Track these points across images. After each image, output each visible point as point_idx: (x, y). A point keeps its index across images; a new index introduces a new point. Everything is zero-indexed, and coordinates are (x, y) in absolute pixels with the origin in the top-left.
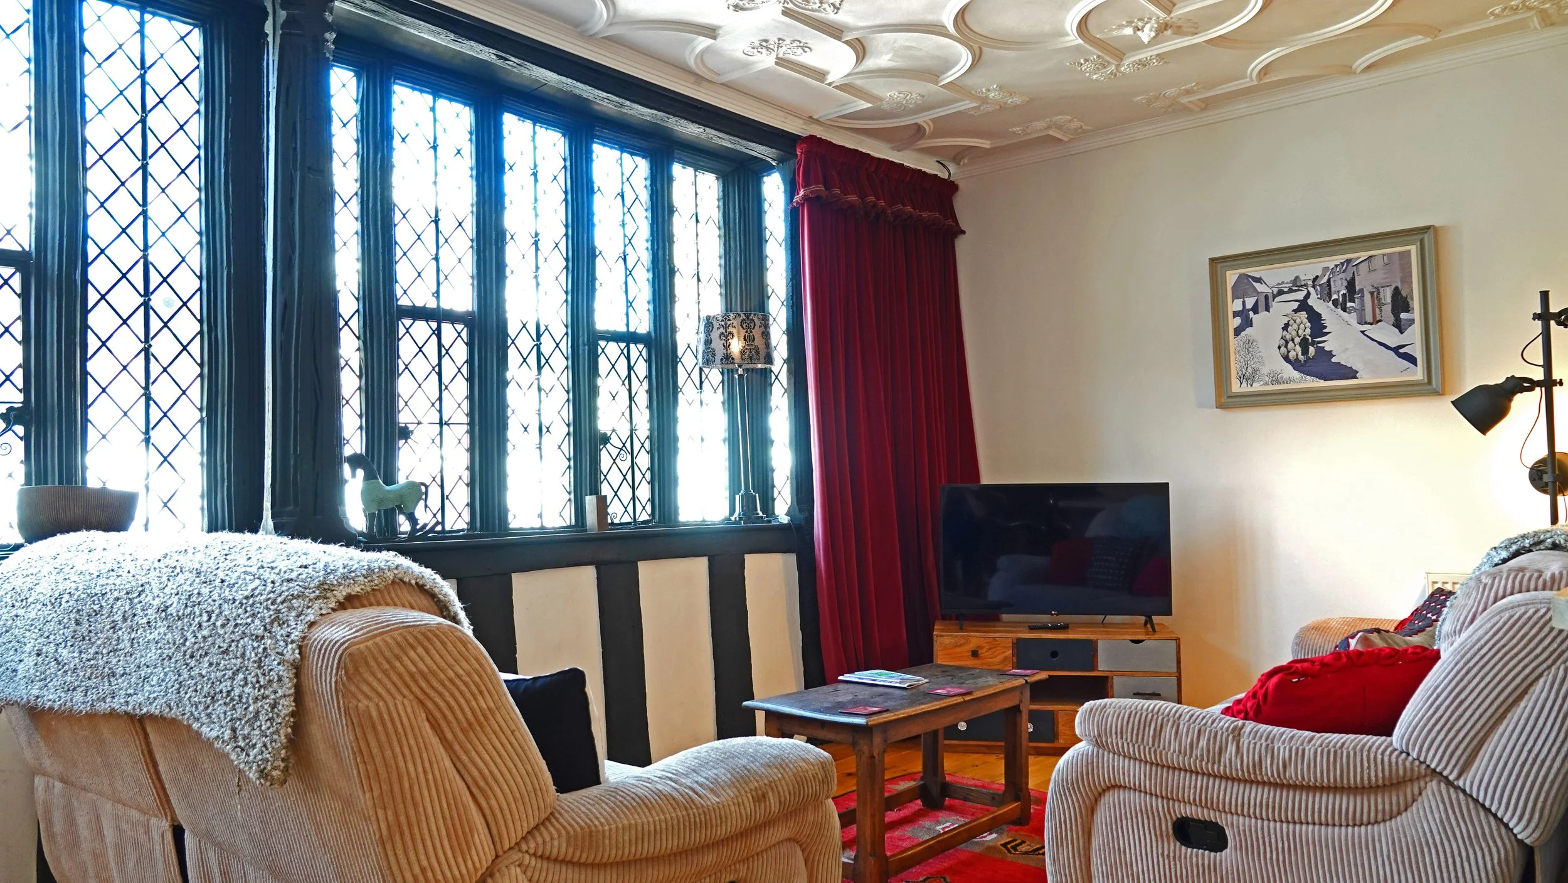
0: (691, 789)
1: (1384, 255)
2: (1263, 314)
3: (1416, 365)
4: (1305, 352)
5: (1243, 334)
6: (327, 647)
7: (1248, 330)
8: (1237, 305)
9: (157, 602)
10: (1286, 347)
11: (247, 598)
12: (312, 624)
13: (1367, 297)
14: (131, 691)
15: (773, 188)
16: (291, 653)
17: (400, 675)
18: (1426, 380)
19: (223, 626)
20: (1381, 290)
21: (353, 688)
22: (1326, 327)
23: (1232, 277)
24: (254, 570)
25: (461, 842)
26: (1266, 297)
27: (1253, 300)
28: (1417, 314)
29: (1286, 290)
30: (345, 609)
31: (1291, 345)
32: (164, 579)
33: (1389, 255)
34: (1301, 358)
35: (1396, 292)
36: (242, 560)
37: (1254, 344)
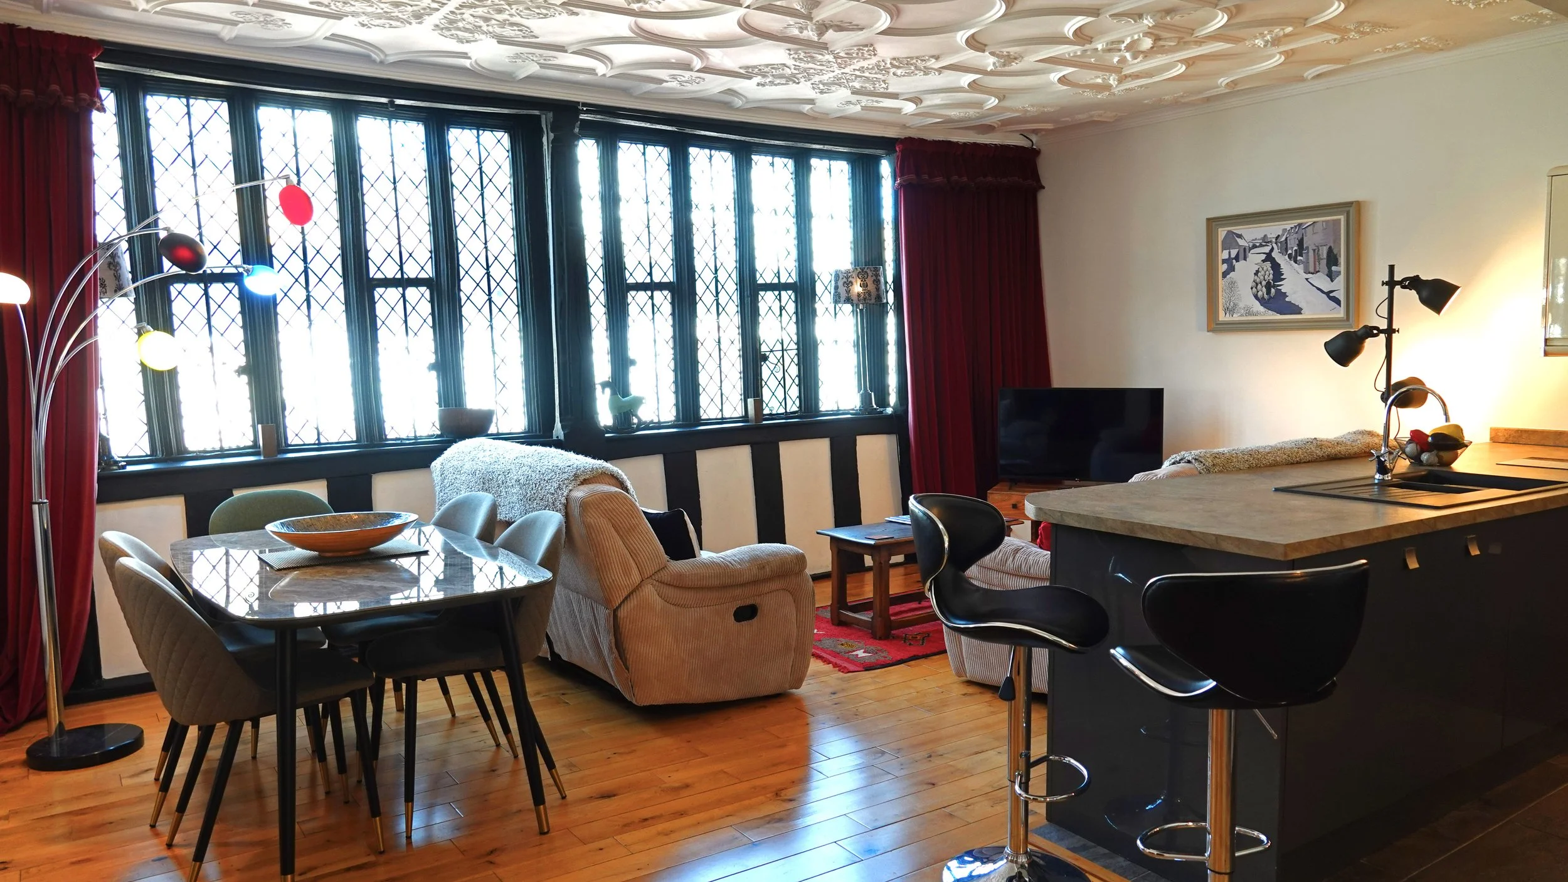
0: (730, 563)
1: (1323, 221)
2: (1242, 262)
3: (1340, 306)
4: (1268, 292)
5: (1228, 276)
6: (576, 499)
7: (1232, 274)
8: (1224, 255)
9: (515, 478)
10: (1256, 288)
11: (549, 479)
12: (571, 490)
13: (1311, 253)
14: (507, 512)
15: (886, 168)
16: (563, 500)
17: (601, 510)
18: (1345, 317)
19: (541, 490)
20: (1320, 248)
21: (585, 514)
22: (1283, 274)
23: (1222, 233)
24: (551, 467)
25: (627, 572)
26: (1245, 249)
27: (1236, 250)
28: (1342, 268)
29: (1258, 244)
30: (583, 484)
31: (1259, 286)
32: (517, 468)
33: (1327, 222)
34: (1266, 296)
35: (1330, 250)
36: (546, 463)
37: (1236, 284)
